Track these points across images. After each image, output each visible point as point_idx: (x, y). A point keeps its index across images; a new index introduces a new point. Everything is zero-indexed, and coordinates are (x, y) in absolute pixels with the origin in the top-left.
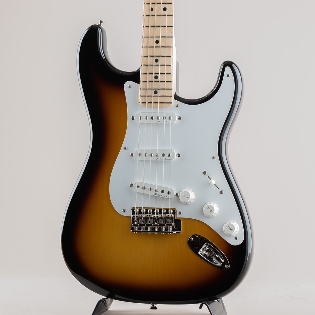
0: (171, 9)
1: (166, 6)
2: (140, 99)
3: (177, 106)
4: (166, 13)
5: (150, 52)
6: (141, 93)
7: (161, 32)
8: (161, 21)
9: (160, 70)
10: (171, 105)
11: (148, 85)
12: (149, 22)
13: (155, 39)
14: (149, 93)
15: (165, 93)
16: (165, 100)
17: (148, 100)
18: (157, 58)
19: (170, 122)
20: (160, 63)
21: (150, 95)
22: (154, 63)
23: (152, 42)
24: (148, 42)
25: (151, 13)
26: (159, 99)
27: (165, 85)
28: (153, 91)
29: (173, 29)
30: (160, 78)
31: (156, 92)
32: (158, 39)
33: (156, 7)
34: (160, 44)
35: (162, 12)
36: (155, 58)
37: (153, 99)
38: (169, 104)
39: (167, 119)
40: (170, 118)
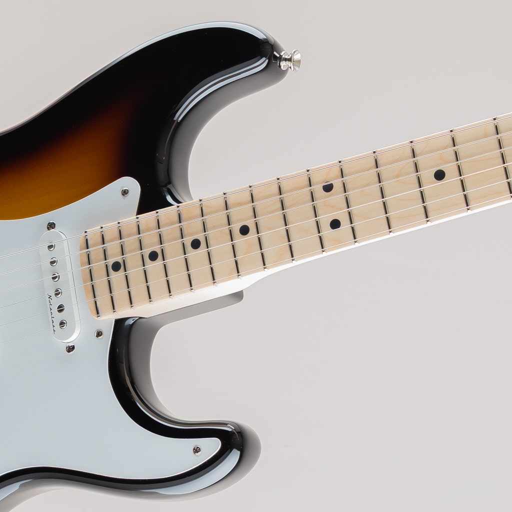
0: (339, 243)
1: (345, 226)
2: (93, 232)
3: (99, 334)
4: (327, 231)
5: (216, 219)
6: (110, 227)
7: (272, 233)
8: (301, 222)
9: (175, 260)
10: (95, 317)
11: (130, 242)
12: (292, 190)
13: (250, 224)
14: (113, 247)
15: (120, 292)
16: (103, 299)
17: (96, 251)
18: (203, 243)
19: (54, 326)
20: (192, 253)
21: (109, 253)
22: (188, 241)
23: (241, 216)
24: (240, 204)
25: (318, 189)
26: (101, 282)
27: (138, 288)
29: (288, 262)
30: (155, 267)
31: (116, 267)
32: (252, 229)
33: (337, 196)
34: (240, 240)
35: (325, 220)
36: (200, 237)
37: (99, 266)
38: (95, 311)
39: (59, 317)
40: (62, 324)
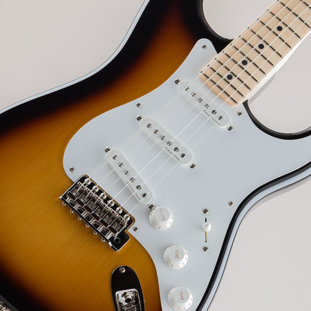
2: (205, 69)
3: (240, 114)
5: (262, 31)
6: (212, 63)
7: (293, 23)
9: (257, 58)
10: (235, 105)
11: (228, 63)
13: (280, 24)
14: (221, 70)
15: (240, 87)
16: (233, 94)
17: (213, 76)
18: (265, 44)
19: (217, 122)
20: (263, 51)
21: (221, 74)
22: (256, 47)
23: (274, 24)
24: (269, 20)
26: (227, 88)
27: (247, 80)
28: (229, 73)
30: (249, 67)
31: (230, 77)
32: (283, 26)
34: (281, 34)
36: (261, 42)
37: (220, 82)
38: (234, 102)
39: (216, 117)
40: (220, 118)
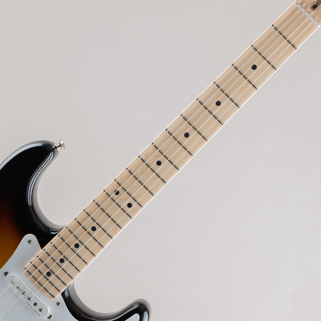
0: (135, 211)
1: (134, 204)
2: (28, 266)
3: (58, 304)
4: (129, 210)
5: (79, 231)
6: (35, 260)
7: (106, 223)
8: (116, 213)
9: (72, 257)
10: (54, 299)
11: (48, 260)
12: (103, 202)
13: (94, 225)
14: (41, 267)
15: (58, 283)
16: (52, 290)
17: (35, 273)
18: (80, 244)
19: (37, 313)
20: (78, 251)
21: (41, 270)
22: (73, 246)
23: (88, 224)
24: (85, 220)
25: (113, 195)
26: (46, 284)
27: (64, 277)
28: (48, 271)
29: (120, 231)
30: (65, 265)
31: (49, 274)
32: (97, 227)
33: (123, 194)
34: (95, 234)
35: (124, 206)
36: (77, 242)
37: (41, 278)
38: (52, 297)
39: (37, 308)
40: (40, 310)
